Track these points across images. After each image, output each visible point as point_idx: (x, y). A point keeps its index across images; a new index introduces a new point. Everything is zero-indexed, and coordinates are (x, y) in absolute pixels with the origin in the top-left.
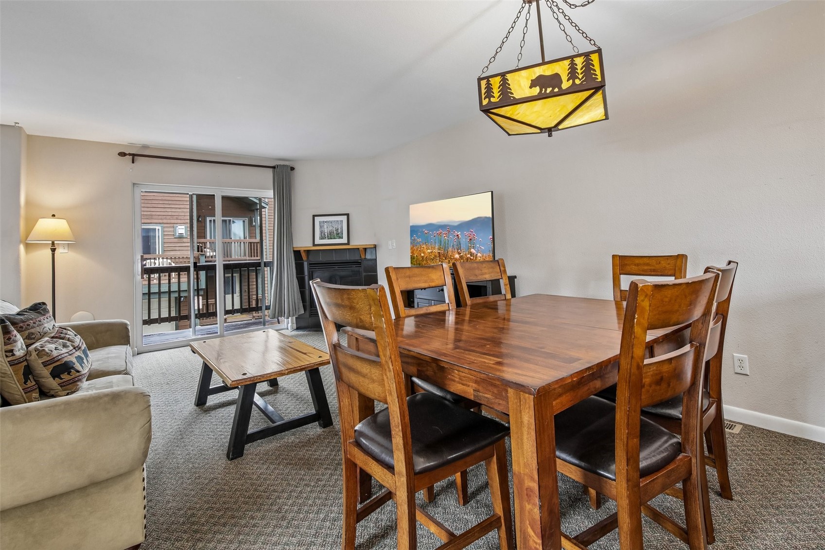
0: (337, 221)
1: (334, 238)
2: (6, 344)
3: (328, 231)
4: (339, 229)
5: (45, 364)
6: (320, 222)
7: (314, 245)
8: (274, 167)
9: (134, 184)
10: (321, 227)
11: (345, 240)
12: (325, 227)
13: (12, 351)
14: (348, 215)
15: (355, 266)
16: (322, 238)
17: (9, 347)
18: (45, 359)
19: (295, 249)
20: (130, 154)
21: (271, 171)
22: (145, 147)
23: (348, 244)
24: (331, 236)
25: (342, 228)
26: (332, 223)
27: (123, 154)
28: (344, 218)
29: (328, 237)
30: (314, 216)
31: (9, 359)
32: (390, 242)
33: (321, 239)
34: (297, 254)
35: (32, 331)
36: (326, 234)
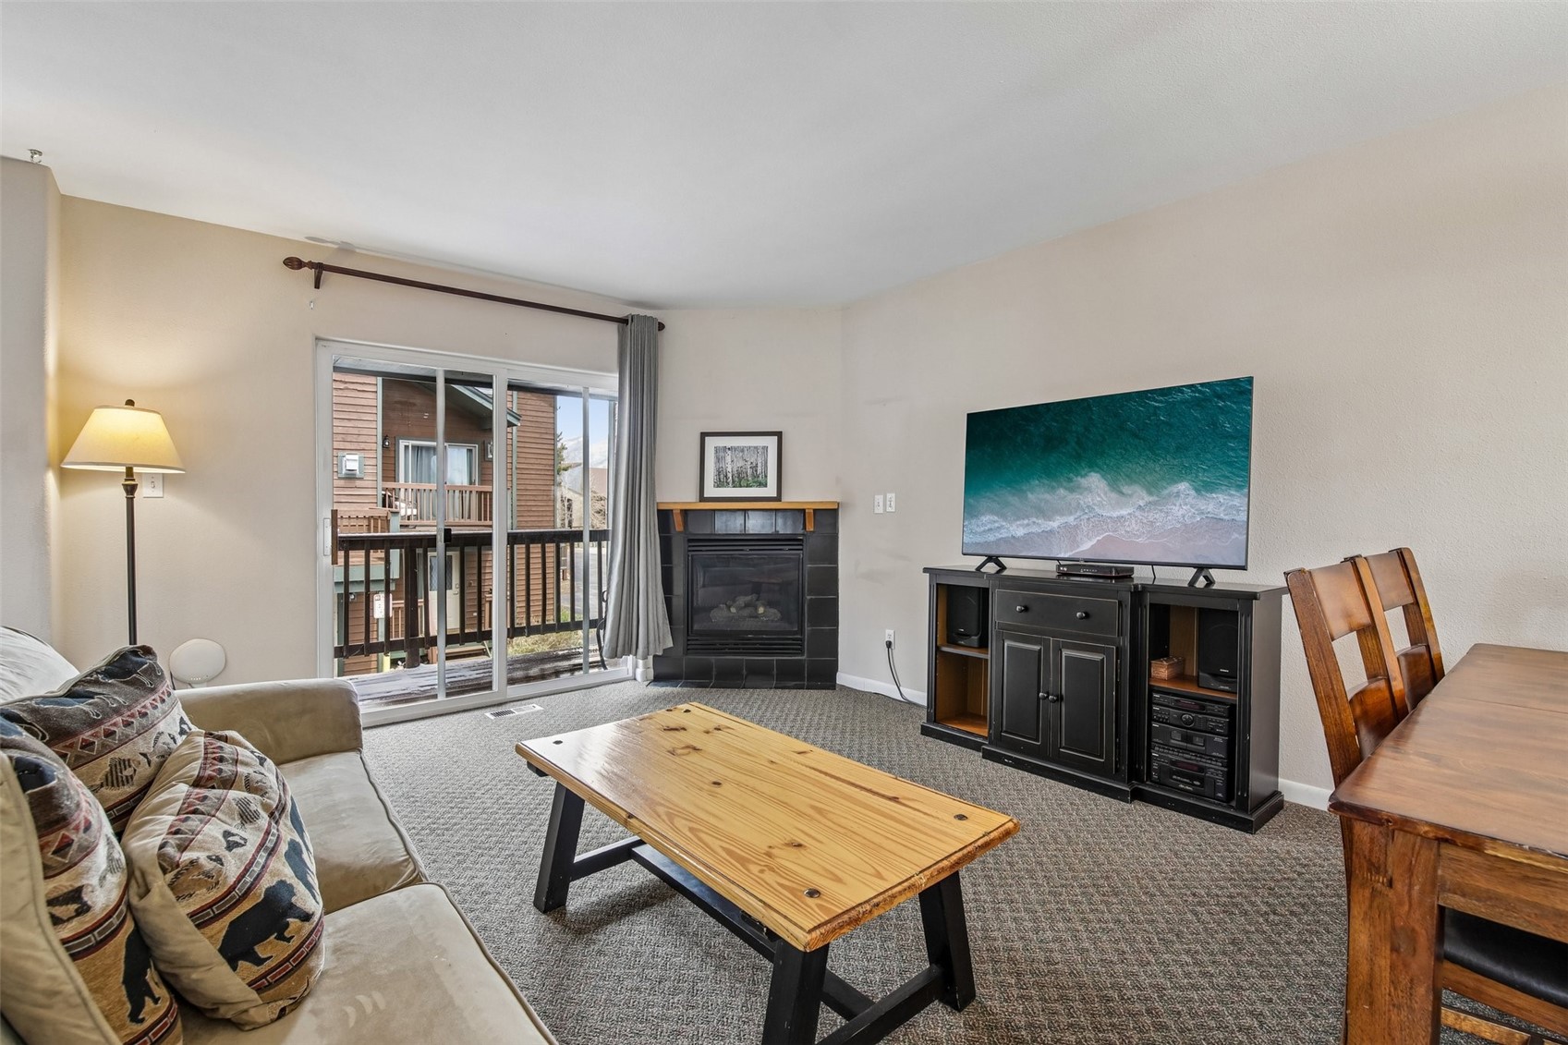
0: (756, 448)
1: (748, 486)
2: (50, 872)
3: (735, 470)
4: (759, 465)
5: (201, 919)
6: (717, 449)
7: (702, 499)
8: (623, 321)
9: (317, 339)
10: (718, 460)
11: (771, 491)
12: (728, 459)
13: (75, 895)
14: (779, 435)
15: (787, 548)
16: (720, 483)
17: (64, 882)
18: (203, 897)
19: (662, 507)
20: (311, 265)
21: (614, 327)
22: (346, 249)
23: (778, 499)
24: (740, 480)
25: (766, 463)
26: (743, 451)
27: (295, 264)
28: (771, 442)
29: (733, 482)
30: (704, 435)
31: (68, 931)
32: (879, 498)
33: (718, 486)
34: (664, 516)
35: (124, 752)
36: (730, 475)
